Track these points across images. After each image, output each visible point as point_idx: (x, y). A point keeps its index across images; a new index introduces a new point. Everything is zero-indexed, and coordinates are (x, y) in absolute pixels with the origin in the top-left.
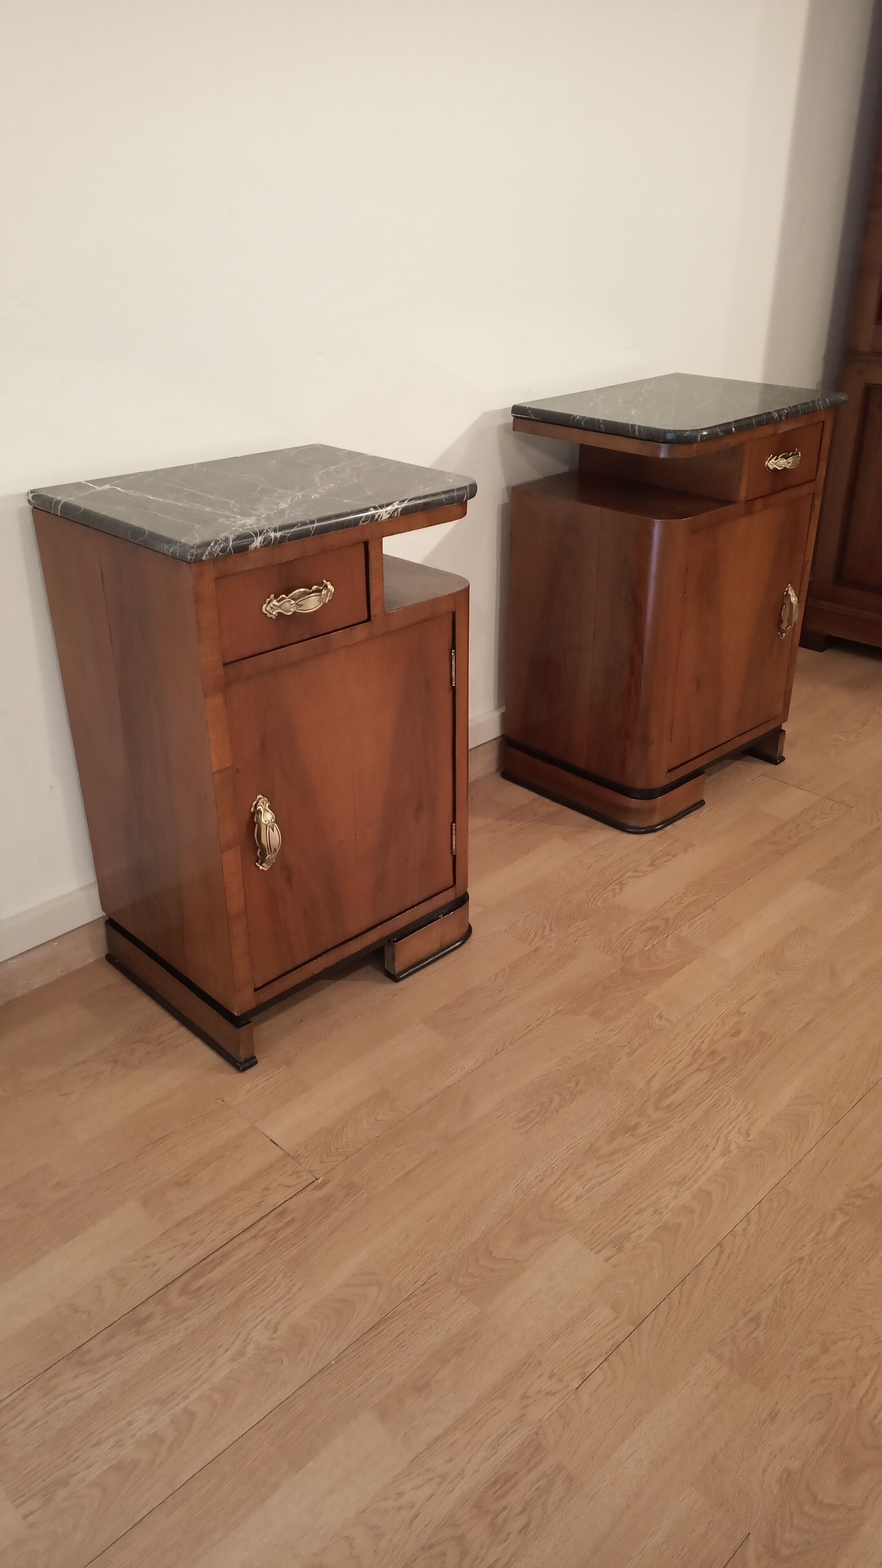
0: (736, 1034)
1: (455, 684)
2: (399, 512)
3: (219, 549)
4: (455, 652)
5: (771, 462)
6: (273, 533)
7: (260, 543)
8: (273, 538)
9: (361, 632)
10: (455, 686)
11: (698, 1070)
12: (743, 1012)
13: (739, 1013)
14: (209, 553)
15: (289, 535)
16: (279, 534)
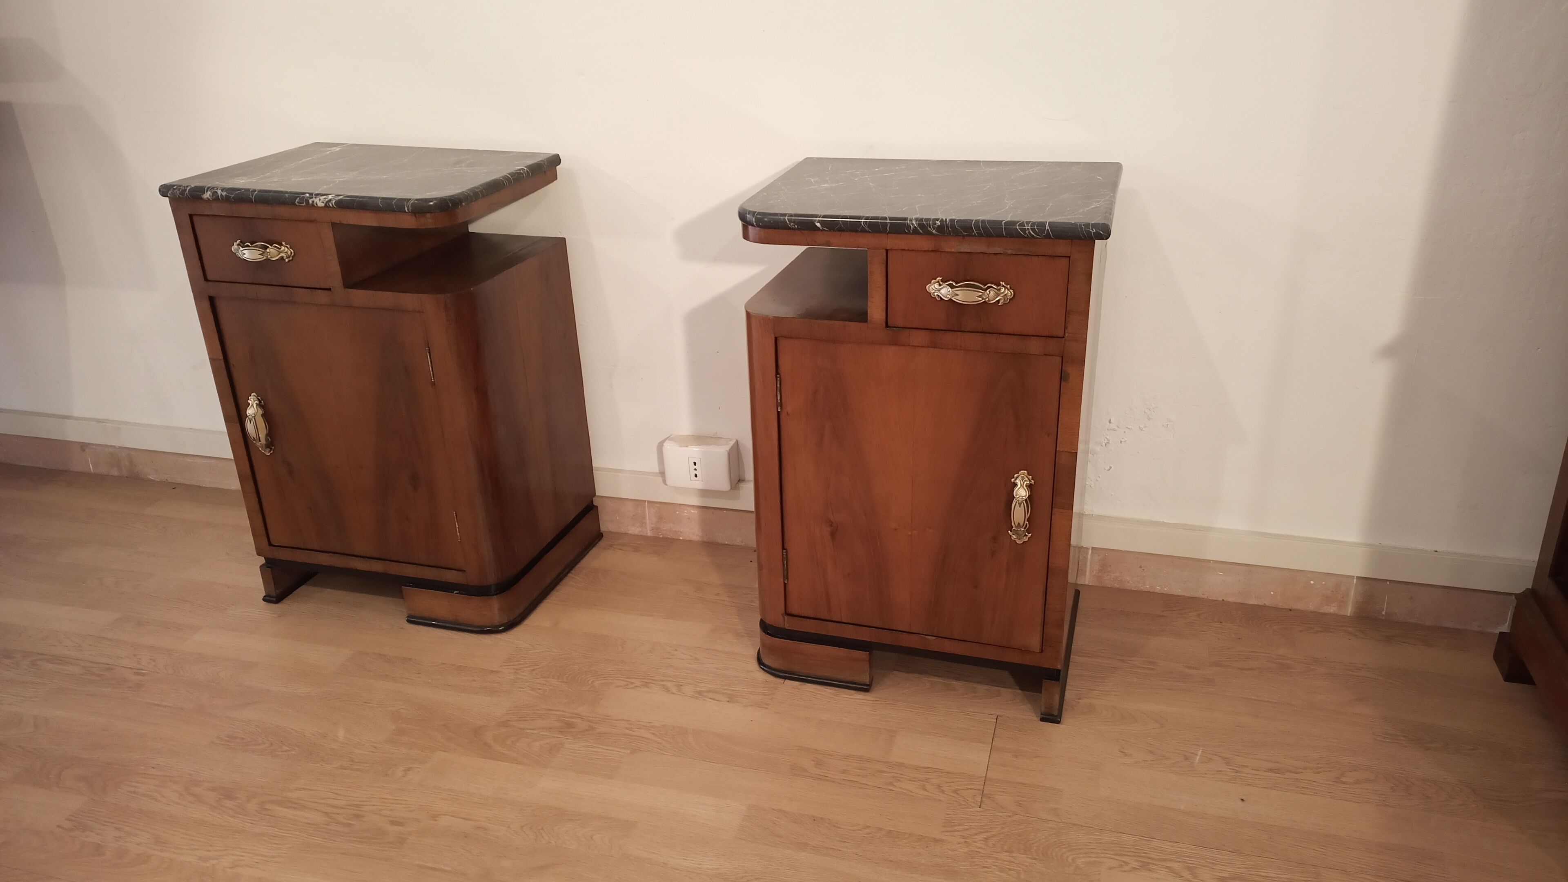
0: (394, 823)
1: (434, 380)
2: (333, 204)
3: (178, 192)
4: (429, 350)
5: (933, 286)
6: (220, 191)
7: (210, 196)
8: (219, 194)
9: (322, 297)
10: (434, 381)
11: (326, 813)
12: (437, 819)
13: (434, 817)
14: (172, 193)
15: (232, 196)
16: (224, 194)
